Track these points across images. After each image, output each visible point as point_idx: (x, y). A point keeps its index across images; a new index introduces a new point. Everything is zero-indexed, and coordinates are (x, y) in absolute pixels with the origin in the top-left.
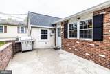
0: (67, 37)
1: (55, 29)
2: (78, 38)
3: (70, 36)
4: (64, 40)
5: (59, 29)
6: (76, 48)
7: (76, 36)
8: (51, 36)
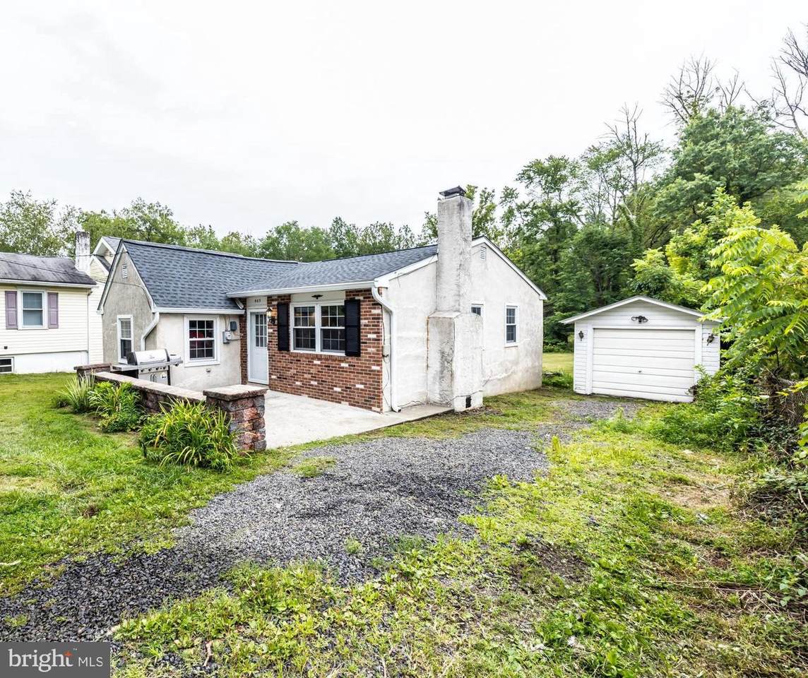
0: (288, 349)
1: (242, 318)
2: (318, 350)
3: (298, 345)
4: (278, 356)
5: (259, 317)
6: (314, 378)
7: (313, 346)
8: (227, 342)
